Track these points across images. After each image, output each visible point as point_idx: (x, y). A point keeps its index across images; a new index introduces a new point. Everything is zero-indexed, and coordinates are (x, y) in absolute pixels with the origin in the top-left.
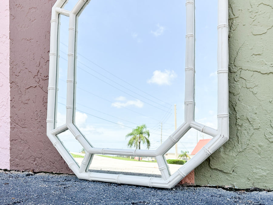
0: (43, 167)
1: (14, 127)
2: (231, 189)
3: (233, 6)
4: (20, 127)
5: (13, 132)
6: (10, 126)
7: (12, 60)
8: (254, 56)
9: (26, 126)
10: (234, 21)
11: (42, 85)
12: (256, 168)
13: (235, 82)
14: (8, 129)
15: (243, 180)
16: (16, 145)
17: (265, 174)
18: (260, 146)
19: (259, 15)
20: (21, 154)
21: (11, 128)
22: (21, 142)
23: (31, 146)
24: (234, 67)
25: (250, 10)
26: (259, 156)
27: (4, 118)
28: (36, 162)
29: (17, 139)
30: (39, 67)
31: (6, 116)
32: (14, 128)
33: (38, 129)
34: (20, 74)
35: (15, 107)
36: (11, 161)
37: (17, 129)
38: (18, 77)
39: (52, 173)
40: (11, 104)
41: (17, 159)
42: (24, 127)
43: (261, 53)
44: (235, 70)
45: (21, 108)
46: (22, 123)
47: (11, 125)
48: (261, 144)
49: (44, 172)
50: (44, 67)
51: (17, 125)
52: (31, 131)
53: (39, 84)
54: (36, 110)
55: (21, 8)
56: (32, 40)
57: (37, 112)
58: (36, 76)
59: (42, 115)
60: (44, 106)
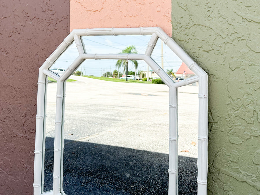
3: (213, 111)
4: (6, 173)
8: (230, 162)
9: (12, 174)
10: (214, 126)
11: (28, 137)
13: (213, 182)
19: (236, 126)
22: (7, 188)
24: (213, 168)
25: (228, 119)
29: (3, 184)
33: (25, 180)
34: (5, 120)
37: (4, 175)
38: (3, 123)
42: (10, 175)
43: (236, 161)
44: (214, 171)
45: (7, 154)
46: (8, 170)
51: (4, 171)
52: (17, 181)
53: (25, 135)
54: (23, 160)
55: (6, 54)
56: (18, 90)
57: (23, 163)
58: (22, 127)
59: (28, 167)
60: (31, 158)
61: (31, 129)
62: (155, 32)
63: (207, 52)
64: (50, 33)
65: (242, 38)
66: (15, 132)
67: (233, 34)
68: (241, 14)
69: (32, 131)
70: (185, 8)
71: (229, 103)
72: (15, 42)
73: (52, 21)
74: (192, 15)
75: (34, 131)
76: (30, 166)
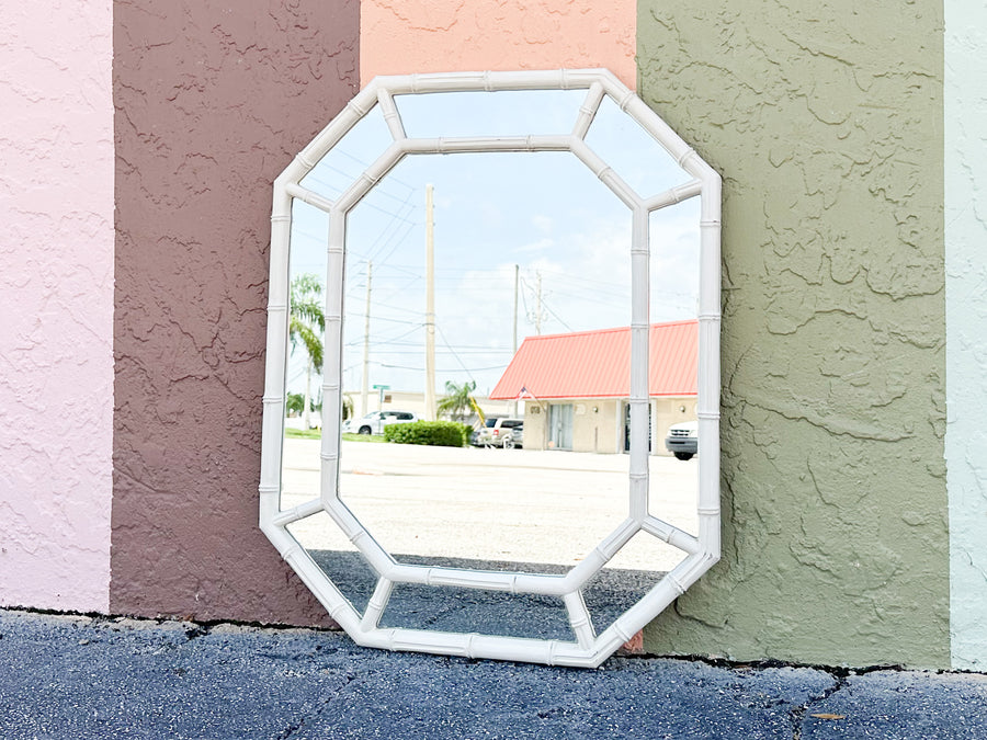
0: (227, 607)
1: (127, 487)
2: (721, 663)
3: (730, 263)
4: (147, 489)
5: (123, 502)
6: (111, 486)
7: (125, 294)
8: (770, 377)
9: (169, 487)
10: (732, 297)
11: (226, 375)
12: (773, 617)
13: (732, 429)
14: (106, 495)
15: (747, 643)
16: (133, 543)
17: (789, 629)
18: (780, 571)
19: (782, 293)
20: (152, 568)
21: (114, 490)
22: (150, 533)
23: (187, 547)
24: (729, 396)
25: (765, 280)
26: (779, 592)
27: (88, 459)
28: (202, 593)
29: (137, 523)
30: (220, 324)
31: (98, 453)
32: (127, 491)
33: (212, 499)
34: (150, 336)
35: (130, 431)
36: (113, 587)
37: (139, 495)
38: (144, 344)
39: (255, 624)
40: (115, 419)
41: (136, 584)
42: (163, 492)
43: (784, 374)
44: (732, 403)
45: (152, 434)
46: (154, 478)
47: (114, 483)
48: (783, 566)
49: (232, 622)
50: (233, 325)
51: (139, 485)
52: (188, 504)
53: (217, 372)
54: (207, 444)
55: (158, 148)
56: (196, 247)
57: (207, 450)
58: (207, 349)
59: (224, 460)
60: (232, 435)
61: (237, 353)
62: (599, 80)
63: (720, 126)
64: (300, 87)
65: (799, 93)
66: (182, 367)
67: (778, 85)
68: (796, 38)
69: (239, 359)
70: (668, 23)
71: (767, 241)
72: (188, 114)
73: (307, 55)
74: (685, 42)
75: (245, 357)
76: (230, 457)
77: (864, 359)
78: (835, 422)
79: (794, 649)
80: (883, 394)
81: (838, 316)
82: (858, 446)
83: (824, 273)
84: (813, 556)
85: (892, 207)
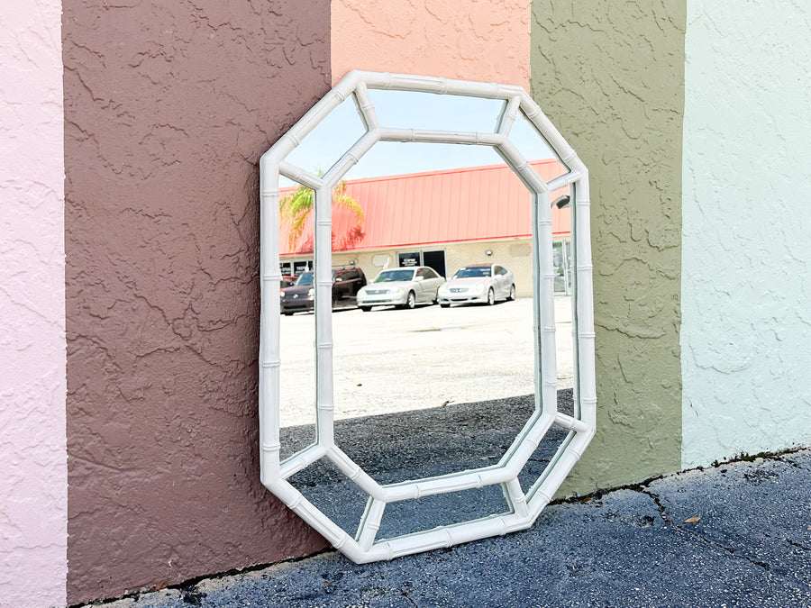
0: (202, 564)
1: (86, 472)
2: (573, 500)
4: (111, 470)
5: (82, 488)
6: (65, 474)
7: (78, 270)
8: (600, 304)
9: (135, 463)
11: (199, 345)
12: (599, 462)
14: (60, 485)
15: (586, 483)
16: (95, 528)
17: (608, 467)
18: (603, 430)
19: (607, 248)
20: (120, 546)
21: (70, 478)
22: (115, 513)
23: (158, 517)
25: (599, 240)
26: (603, 444)
27: (36, 451)
28: (175, 557)
29: (99, 507)
30: (193, 295)
31: (49, 443)
32: (86, 477)
33: (184, 467)
34: (111, 313)
35: (87, 413)
36: (70, 578)
37: (101, 478)
38: (103, 322)
39: (233, 572)
40: (67, 404)
41: (98, 568)
42: (128, 470)
43: (607, 301)
45: (115, 413)
46: (120, 457)
47: (69, 471)
48: (605, 426)
49: (211, 577)
50: (207, 295)
51: (101, 467)
52: (157, 477)
53: (190, 342)
54: (178, 414)
55: (119, 116)
56: (165, 220)
57: (178, 421)
58: (178, 321)
59: (197, 426)
60: (206, 401)
61: (211, 321)
62: (519, 95)
63: (577, 135)
64: (274, 70)
65: (618, 116)
66: (150, 341)
67: (608, 110)
68: (617, 80)
69: (215, 327)
70: (549, 58)
71: (601, 213)
72: (155, 83)
73: (281, 41)
74: (559, 73)
75: (220, 325)
76: (203, 423)
77: (645, 289)
78: (633, 330)
79: (609, 479)
80: (654, 309)
81: (634, 262)
82: (642, 343)
83: (628, 235)
84: (621, 417)
85: (659, 193)
